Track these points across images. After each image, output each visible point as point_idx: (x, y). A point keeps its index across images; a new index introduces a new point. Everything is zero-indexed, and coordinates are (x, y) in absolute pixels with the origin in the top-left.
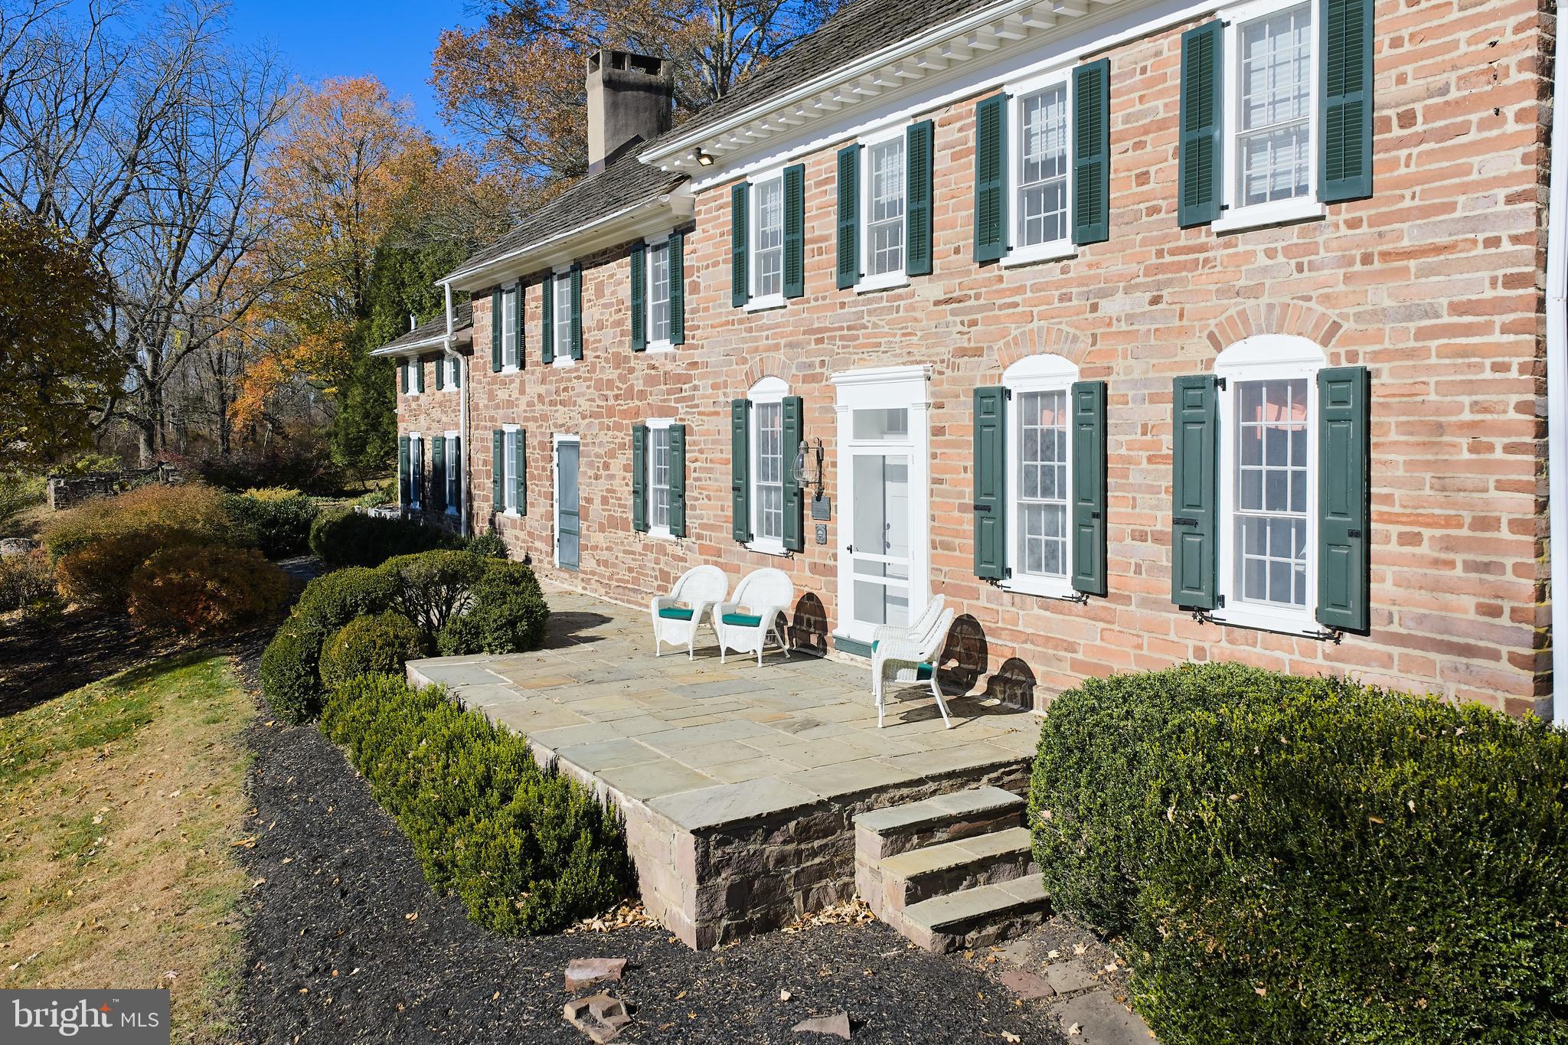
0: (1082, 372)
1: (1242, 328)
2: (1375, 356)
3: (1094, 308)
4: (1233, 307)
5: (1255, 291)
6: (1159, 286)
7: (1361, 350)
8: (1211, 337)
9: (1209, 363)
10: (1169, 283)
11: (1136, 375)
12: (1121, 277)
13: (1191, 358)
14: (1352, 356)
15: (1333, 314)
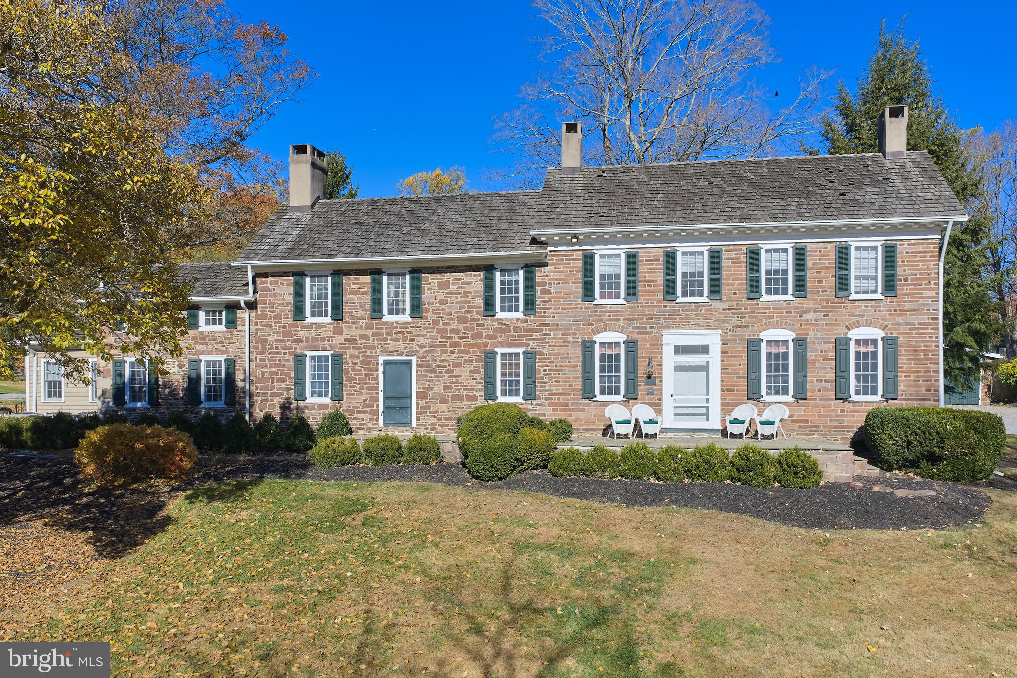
0: (796, 335)
1: (858, 325)
2: (898, 334)
3: (801, 316)
4: (854, 320)
5: (862, 316)
6: (827, 312)
7: (894, 332)
8: (847, 327)
9: (846, 334)
10: (831, 311)
11: (819, 336)
12: (812, 308)
13: (840, 331)
14: (892, 334)
15: (886, 323)
